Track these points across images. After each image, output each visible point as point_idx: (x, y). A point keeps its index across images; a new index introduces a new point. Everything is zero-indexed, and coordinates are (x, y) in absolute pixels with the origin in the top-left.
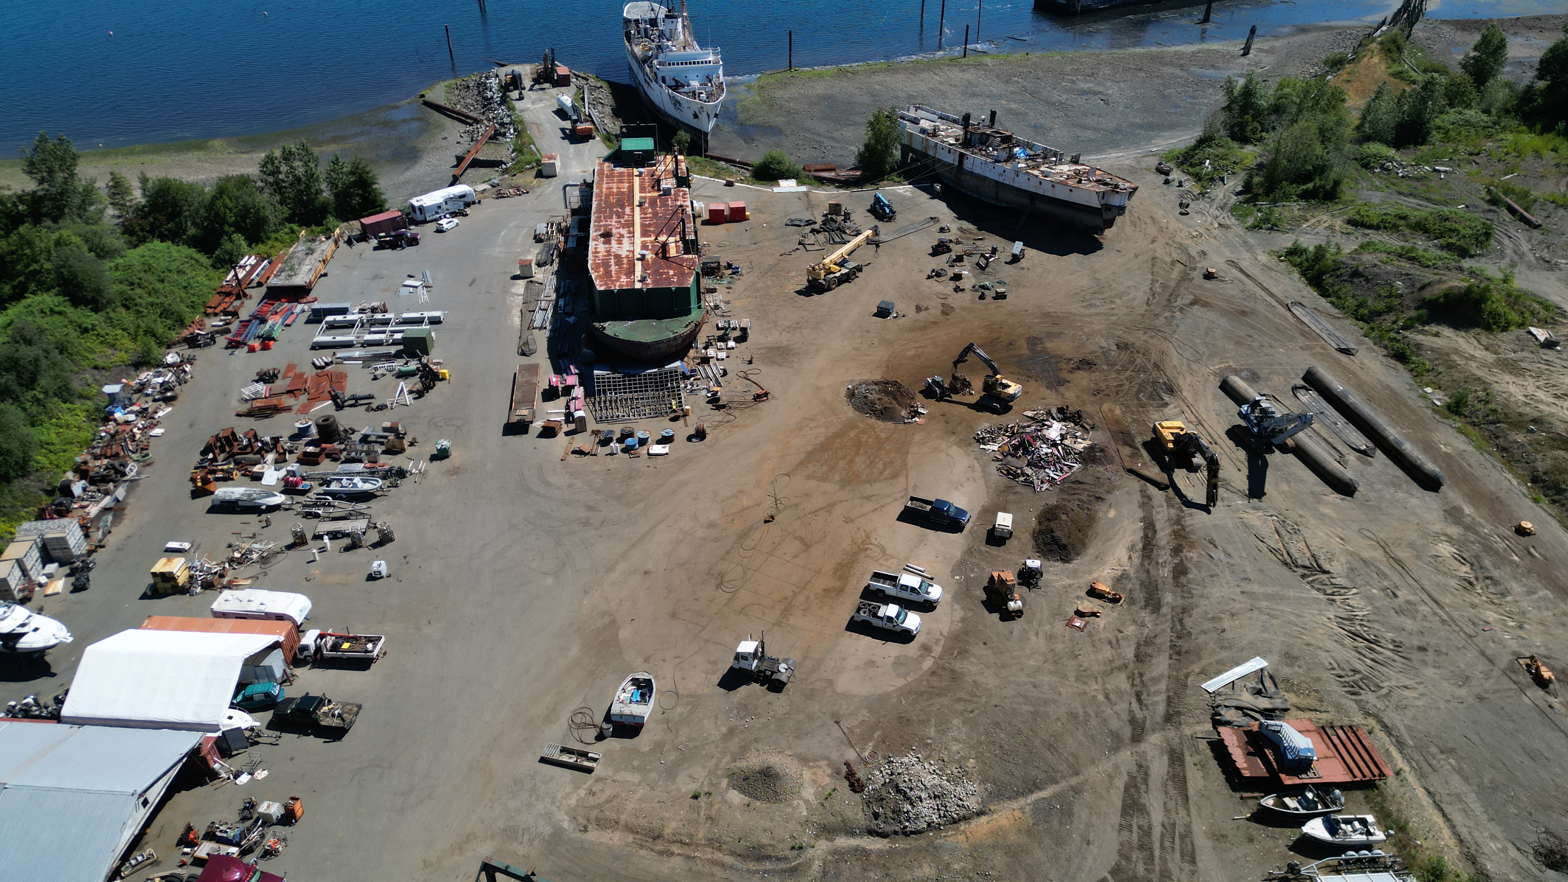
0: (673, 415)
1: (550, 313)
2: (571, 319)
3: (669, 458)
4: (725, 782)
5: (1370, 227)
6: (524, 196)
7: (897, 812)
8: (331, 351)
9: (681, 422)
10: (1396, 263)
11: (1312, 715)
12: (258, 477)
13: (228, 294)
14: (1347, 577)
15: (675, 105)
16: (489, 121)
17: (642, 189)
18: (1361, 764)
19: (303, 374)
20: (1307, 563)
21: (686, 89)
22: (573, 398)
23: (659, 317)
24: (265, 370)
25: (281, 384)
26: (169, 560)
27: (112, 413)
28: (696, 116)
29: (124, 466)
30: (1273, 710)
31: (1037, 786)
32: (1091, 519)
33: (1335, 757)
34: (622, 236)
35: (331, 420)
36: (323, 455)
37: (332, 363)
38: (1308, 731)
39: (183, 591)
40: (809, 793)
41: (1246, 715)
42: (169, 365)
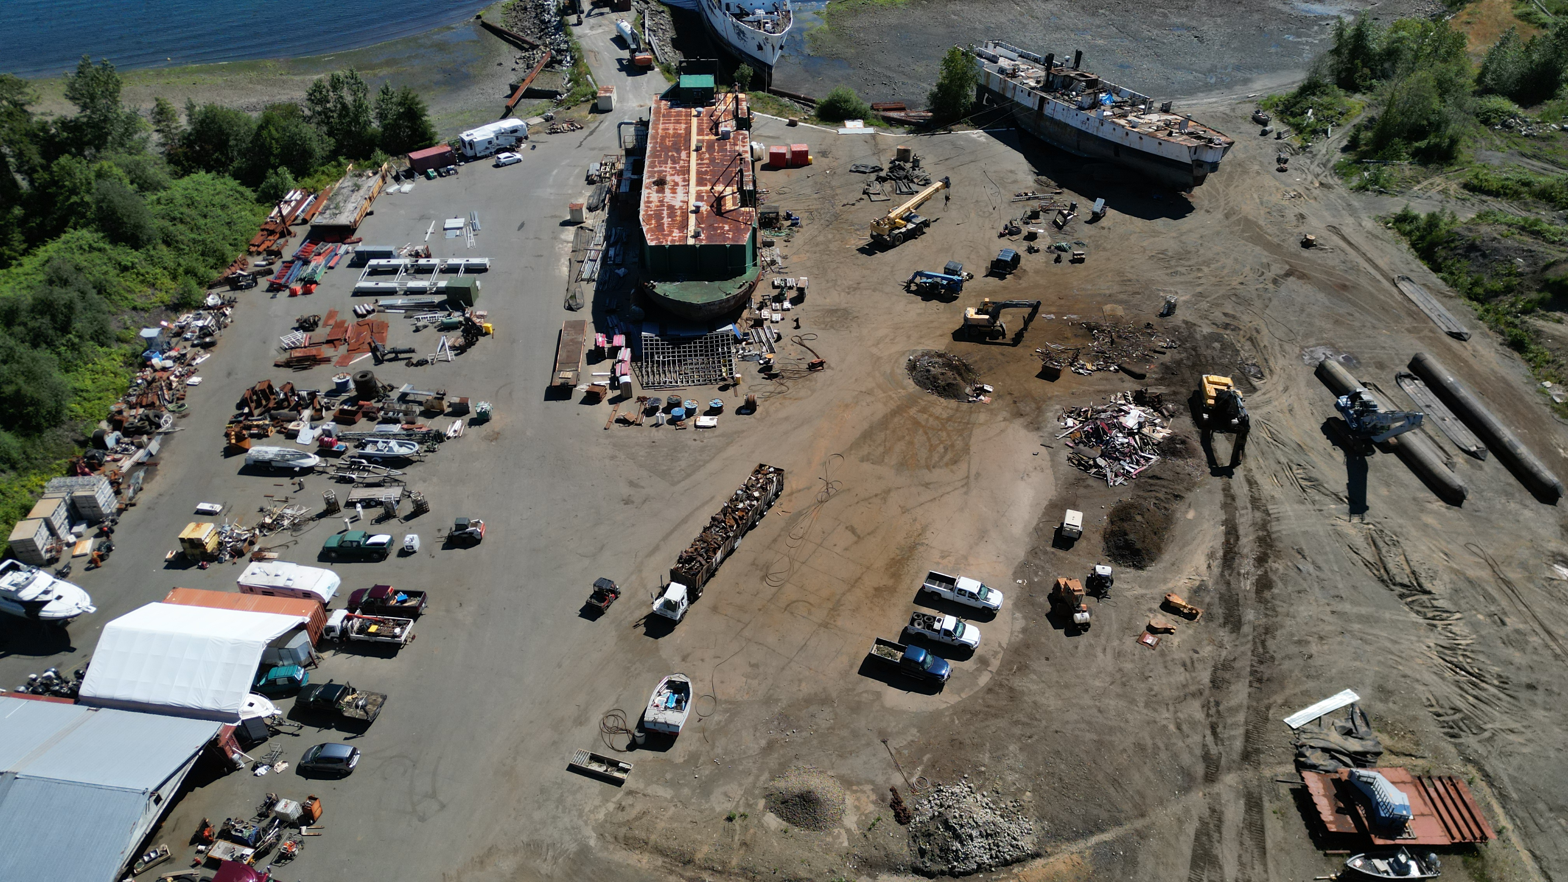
0: (722, 384)
1: (599, 262)
2: (621, 271)
3: (717, 432)
4: (762, 803)
5: (1489, 193)
6: (577, 132)
7: (945, 850)
8: (373, 298)
9: (731, 391)
10: (1517, 236)
11: (1407, 761)
12: (292, 435)
13: (271, 233)
14: (1451, 599)
15: (738, 34)
16: (546, 46)
17: (700, 132)
18: (1461, 823)
19: (343, 322)
20: (1406, 581)
21: (751, 18)
22: (620, 361)
24: (305, 316)
25: (322, 333)
26: (198, 526)
27: (150, 359)
28: (760, 48)
29: (159, 417)
30: (1364, 754)
31: (1098, 828)
32: (1168, 520)
33: (1432, 815)
34: (677, 184)
35: (369, 376)
36: (360, 414)
37: (373, 311)
38: (1403, 782)
39: (213, 558)
40: (850, 821)
41: (1333, 758)
42: (210, 308)
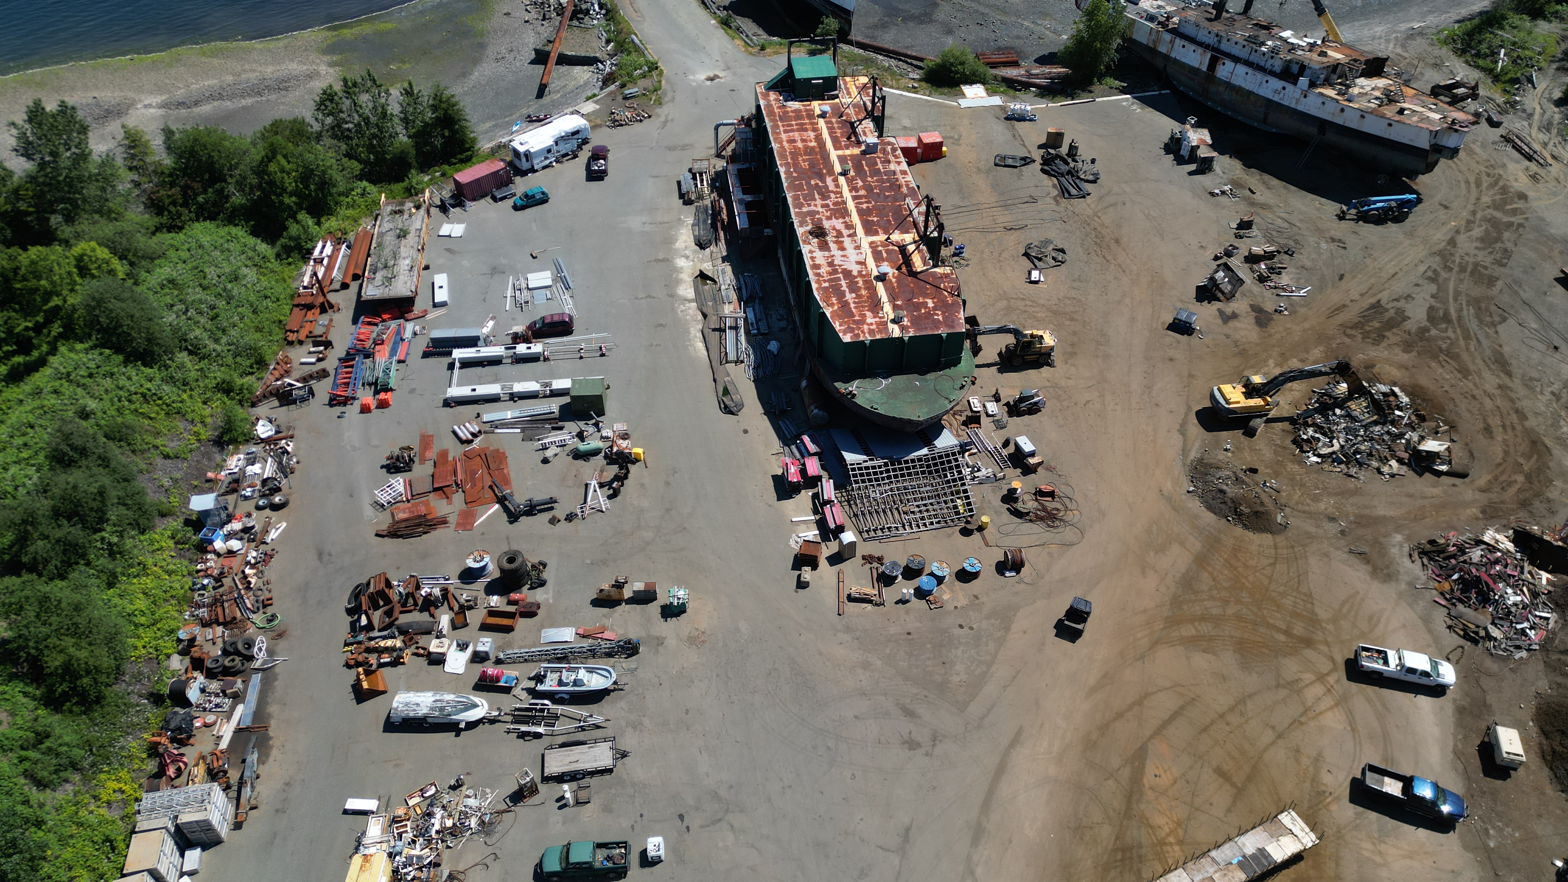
0: (964, 526)
1: (742, 334)
2: (773, 346)
6: (645, 121)
8: (474, 412)
12: (438, 660)
13: (309, 307)
17: (836, 143)
19: (446, 455)
22: (827, 503)
23: (923, 371)
24: (396, 450)
25: (421, 474)
27: (211, 542)
29: (248, 641)
34: (840, 233)
35: (519, 560)
36: (515, 613)
37: (479, 432)
42: (263, 442)
